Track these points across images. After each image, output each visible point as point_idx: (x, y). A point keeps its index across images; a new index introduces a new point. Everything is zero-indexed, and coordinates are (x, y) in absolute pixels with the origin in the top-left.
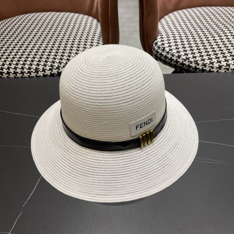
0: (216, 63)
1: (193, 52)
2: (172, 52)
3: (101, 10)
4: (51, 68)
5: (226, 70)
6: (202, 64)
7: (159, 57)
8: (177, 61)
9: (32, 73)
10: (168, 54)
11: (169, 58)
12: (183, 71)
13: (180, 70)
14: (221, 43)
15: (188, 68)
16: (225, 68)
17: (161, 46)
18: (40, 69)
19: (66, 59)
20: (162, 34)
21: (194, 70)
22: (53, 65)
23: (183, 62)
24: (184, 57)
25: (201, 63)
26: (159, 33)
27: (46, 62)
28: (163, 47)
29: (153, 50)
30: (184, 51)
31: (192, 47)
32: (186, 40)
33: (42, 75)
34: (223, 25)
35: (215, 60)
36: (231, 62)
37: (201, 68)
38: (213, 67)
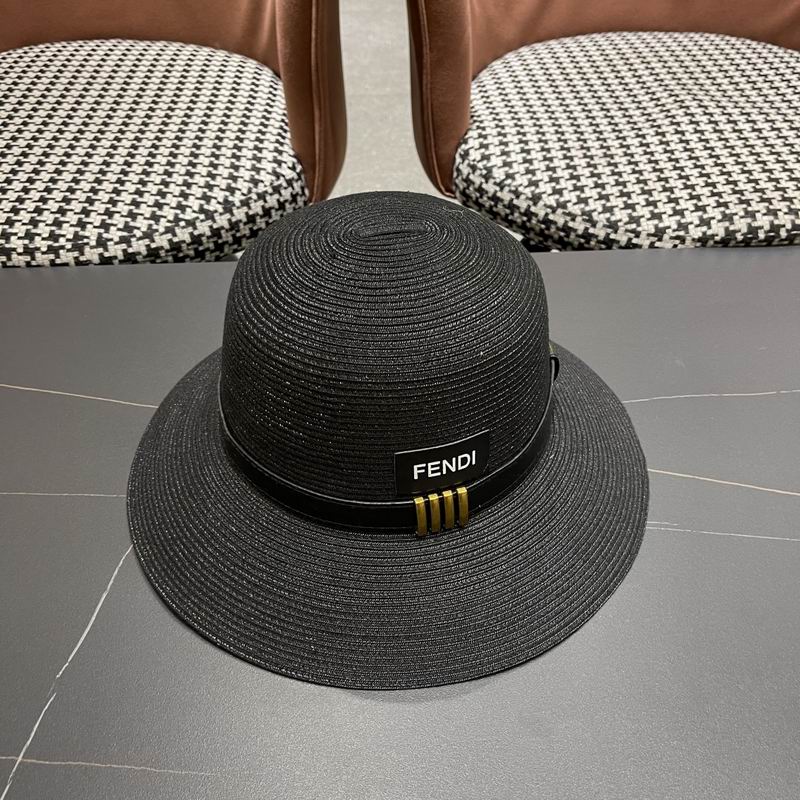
0: (648, 219)
1: (579, 184)
2: (515, 183)
3: (285, 46)
4: (125, 234)
5: (677, 242)
6: (606, 223)
7: (474, 199)
8: (528, 214)
9: (61, 251)
10: (502, 189)
11: (506, 203)
12: (550, 243)
13: (541, 239)
14: (665, 157)
15: (562, 234)
16: (674, 235)
17: (479, 162)
18: (87, 237)
19: (174, 205)
20: (481, 122)
21: (582, 241)
22: (132, 224)
23: (547, 214)
24: (552, 201)
25: (601, 219)
26: (475, 118)
27: (109, 214)
28: (486, 168)
29: (455, 174)
30: (552, 180)
31: (574, 168)
32: (557, 145)
33: (96, 259)
34: (671, 96)
35: (643, 211)
36: (692, 217)
37: (601, 233)
38: (640, 232)
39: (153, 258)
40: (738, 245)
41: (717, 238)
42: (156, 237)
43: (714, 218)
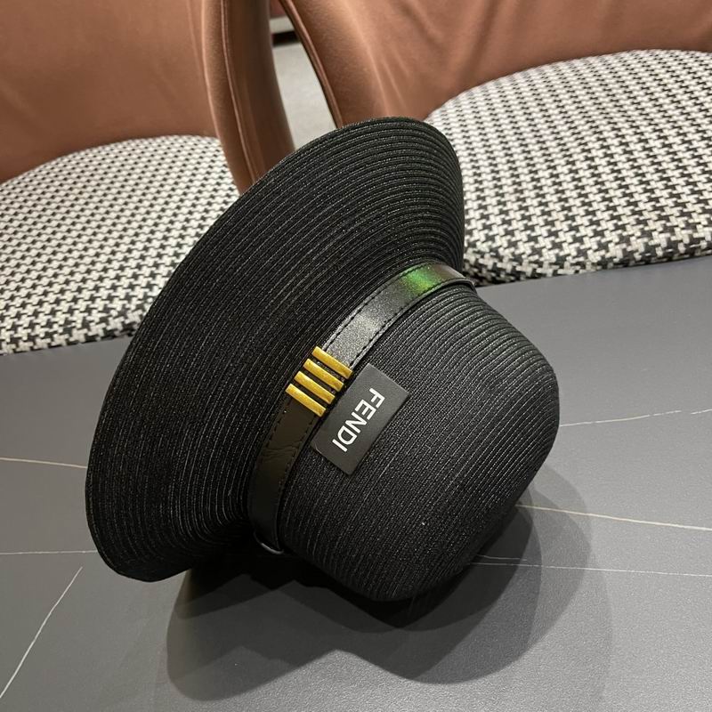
0: (550, 249)
1: (488, 223)
4: (104, 315)
5: (578, 268)
6: (511, 257)
9: (55, 336)
14: (572, 185)
15: (476, 270)
16: (574, 261)
18: (75, 321)
19: (144, 285)
21: (493, 275)
22: (110, 306)
25: (506, 253)
27: (93, 299)
31: (485, 207)
32: (473, 187)
33: (82, 338)
34: (588, 122)
35: (545, 242)
36: (590, 243)
37: (509, 267)
38: (542, 263)
39: (128, 332)
40: (638, 264)
41: (616, 260)
42: (129, 314)
43: (611, 242)
